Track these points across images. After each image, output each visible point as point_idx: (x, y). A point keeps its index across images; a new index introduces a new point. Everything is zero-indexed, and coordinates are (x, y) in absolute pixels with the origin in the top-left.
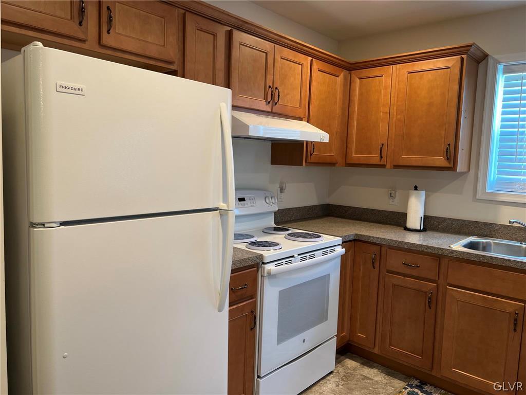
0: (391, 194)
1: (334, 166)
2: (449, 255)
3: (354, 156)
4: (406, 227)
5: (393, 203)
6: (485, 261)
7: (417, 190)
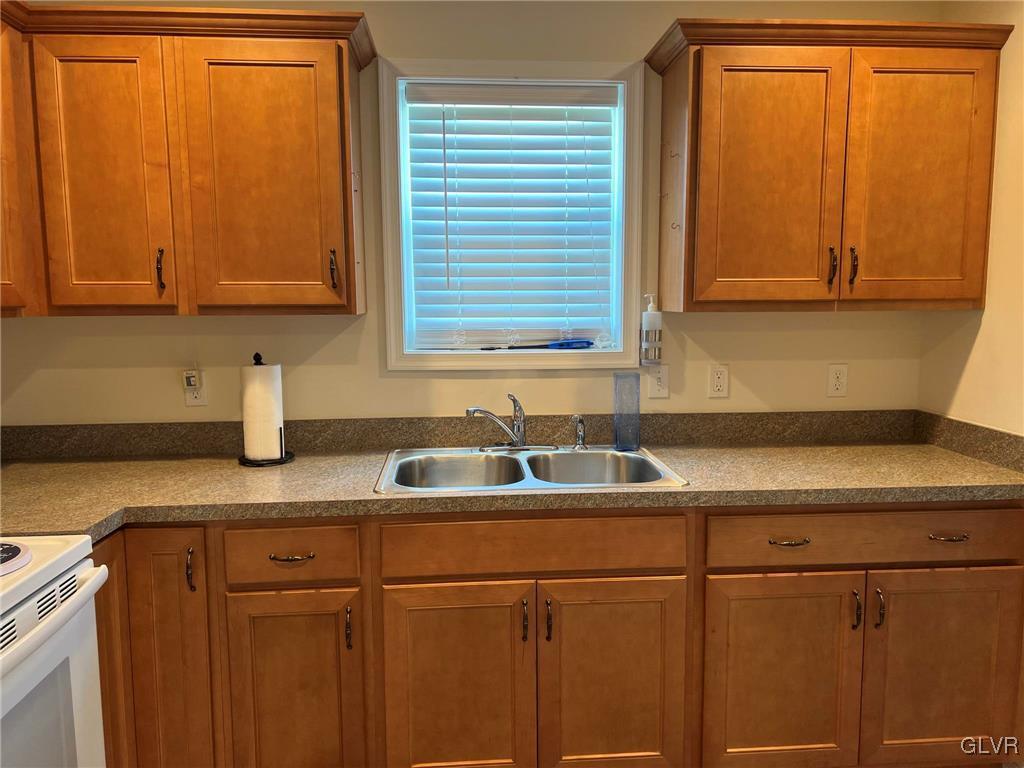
0: (188, 379)
1: (15, 315)
2: (382, 513)
3: (76, 284)
4: (244, 456)
5: (196, 402)
6: (458, 509)
7: (261, 364)
